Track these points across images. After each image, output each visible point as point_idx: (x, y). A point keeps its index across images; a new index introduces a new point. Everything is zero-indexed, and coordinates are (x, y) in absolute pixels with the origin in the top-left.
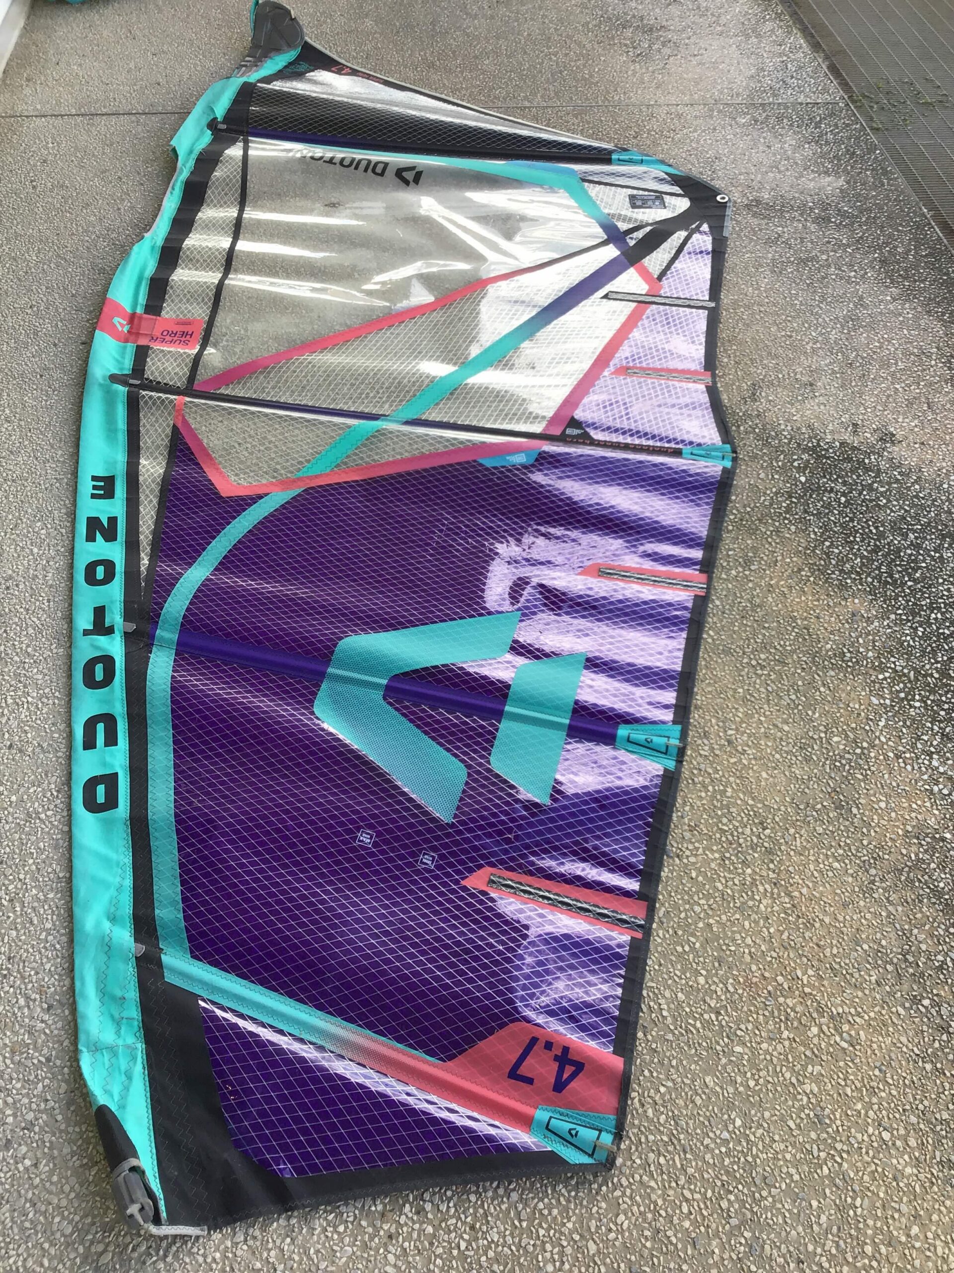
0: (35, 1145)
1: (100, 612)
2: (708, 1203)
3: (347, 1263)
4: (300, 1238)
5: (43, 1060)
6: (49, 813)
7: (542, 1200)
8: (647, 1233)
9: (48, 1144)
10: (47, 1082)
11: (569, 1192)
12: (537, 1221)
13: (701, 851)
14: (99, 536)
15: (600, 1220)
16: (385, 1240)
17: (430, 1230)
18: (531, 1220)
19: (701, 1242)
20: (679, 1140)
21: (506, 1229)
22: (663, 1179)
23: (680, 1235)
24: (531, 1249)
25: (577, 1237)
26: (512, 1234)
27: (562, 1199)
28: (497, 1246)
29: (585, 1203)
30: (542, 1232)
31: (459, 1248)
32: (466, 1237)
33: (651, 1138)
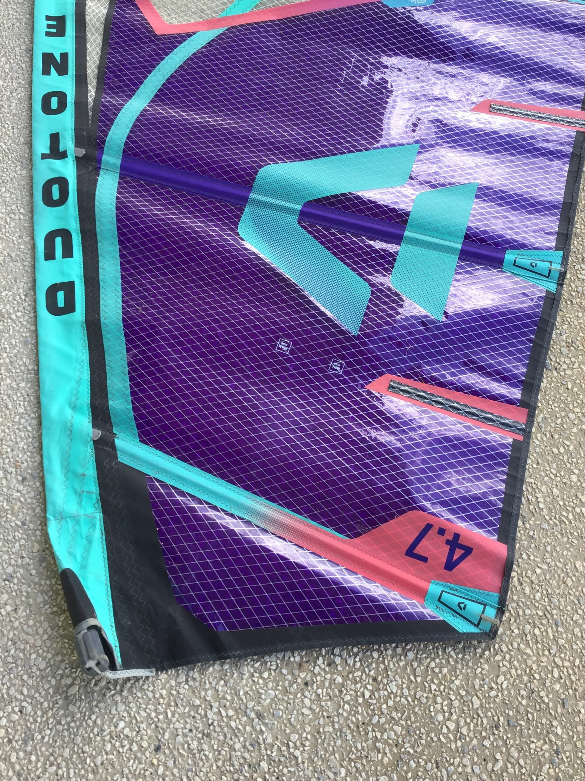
0: (14, 594)
1: (55, 138)
2: (576, 670)
3: (270, 704)
4: (232, 681)
5: (19, 523)
6: (19, 314)
7: (434, 660)
8: (523, 693)
9: (25, 594)
10: (23, 542)
11: (457, 654)
12: (429, 678)
13: (576, 365)
14: (53, 70)
15: (484, 680)
16: (302, 686)
17: (339, 680)
18: (425, 675)
19: (569, 703)
20: (552, 615)
21: (403, 683)
22: (537, 648)
23: (551, 696)
24: (424, 700)
25: (463, 693)
26: (408, 688)
27: (451, 660)
28: (396, 696)
29: (470, 664)
30: (433, 687)
31: (364, 696)
32: (370, 687)
33: (528, 612)
